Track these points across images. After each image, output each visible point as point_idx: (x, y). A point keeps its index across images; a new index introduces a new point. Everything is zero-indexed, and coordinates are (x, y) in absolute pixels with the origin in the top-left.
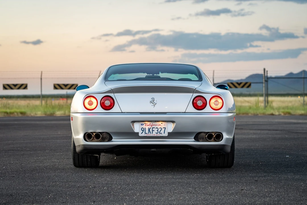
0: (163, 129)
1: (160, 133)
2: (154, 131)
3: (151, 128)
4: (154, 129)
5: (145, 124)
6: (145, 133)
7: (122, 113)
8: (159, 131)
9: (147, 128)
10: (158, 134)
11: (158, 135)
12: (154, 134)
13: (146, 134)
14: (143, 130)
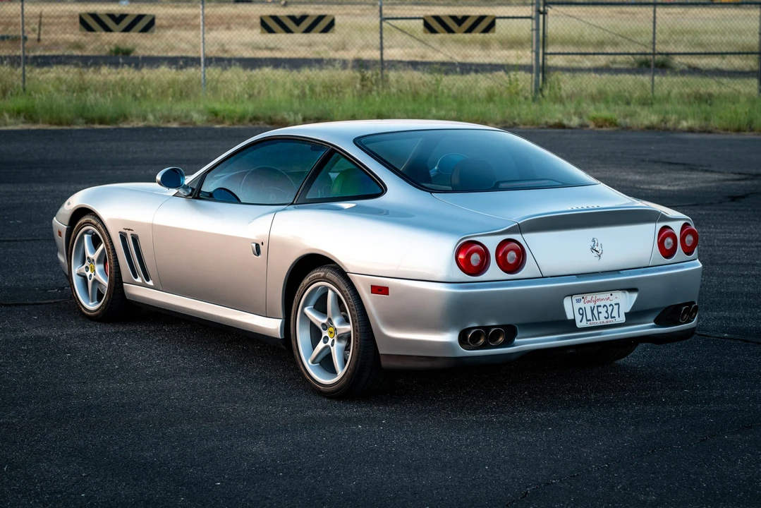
0: (616, 307)
1: (612, 317)
2: (601, 313)
3: (596, 308)
4: (600, 309)
5: (583, 300)
6: (587, 320)
7: (543, 277)
8: (609, 312)
9: (588, 307)
10: (608, 320)
11: (610, 321)
12: (602, 320)
13: (589, 322)
14: (582, 312)
